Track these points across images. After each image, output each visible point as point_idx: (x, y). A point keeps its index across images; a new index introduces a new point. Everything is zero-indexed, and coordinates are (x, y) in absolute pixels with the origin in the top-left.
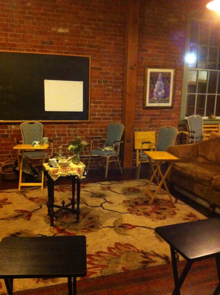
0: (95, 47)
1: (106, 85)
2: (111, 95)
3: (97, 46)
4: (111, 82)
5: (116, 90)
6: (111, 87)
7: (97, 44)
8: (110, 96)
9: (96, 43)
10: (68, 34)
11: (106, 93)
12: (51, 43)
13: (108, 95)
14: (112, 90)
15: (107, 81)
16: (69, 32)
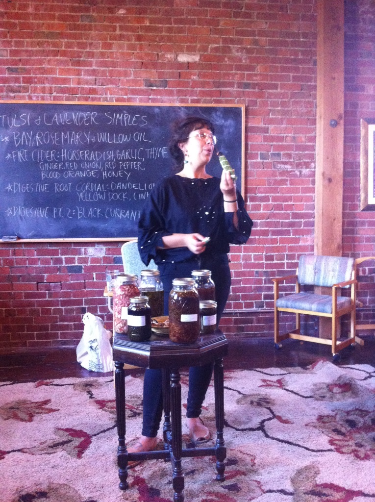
0: (254, 86)
1: (279, 162)
2: (288, 183)
3: (257, 84)
4: (289, 156)
5: (300, 172)
6: (288, 167)
7: (257, 80)
8: (286, 185)
9: (255, 78)
10: (199, 64)
11: (279, 178)
12: (165, 83)
13: (283, 182)
14: (291, 171)
15: (279, 155)
16: (200, 60)
